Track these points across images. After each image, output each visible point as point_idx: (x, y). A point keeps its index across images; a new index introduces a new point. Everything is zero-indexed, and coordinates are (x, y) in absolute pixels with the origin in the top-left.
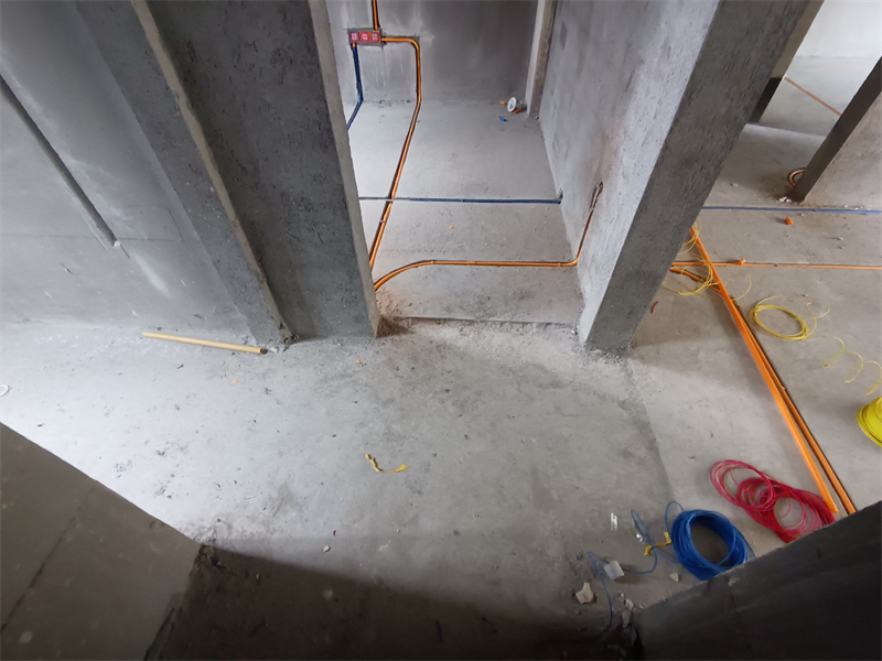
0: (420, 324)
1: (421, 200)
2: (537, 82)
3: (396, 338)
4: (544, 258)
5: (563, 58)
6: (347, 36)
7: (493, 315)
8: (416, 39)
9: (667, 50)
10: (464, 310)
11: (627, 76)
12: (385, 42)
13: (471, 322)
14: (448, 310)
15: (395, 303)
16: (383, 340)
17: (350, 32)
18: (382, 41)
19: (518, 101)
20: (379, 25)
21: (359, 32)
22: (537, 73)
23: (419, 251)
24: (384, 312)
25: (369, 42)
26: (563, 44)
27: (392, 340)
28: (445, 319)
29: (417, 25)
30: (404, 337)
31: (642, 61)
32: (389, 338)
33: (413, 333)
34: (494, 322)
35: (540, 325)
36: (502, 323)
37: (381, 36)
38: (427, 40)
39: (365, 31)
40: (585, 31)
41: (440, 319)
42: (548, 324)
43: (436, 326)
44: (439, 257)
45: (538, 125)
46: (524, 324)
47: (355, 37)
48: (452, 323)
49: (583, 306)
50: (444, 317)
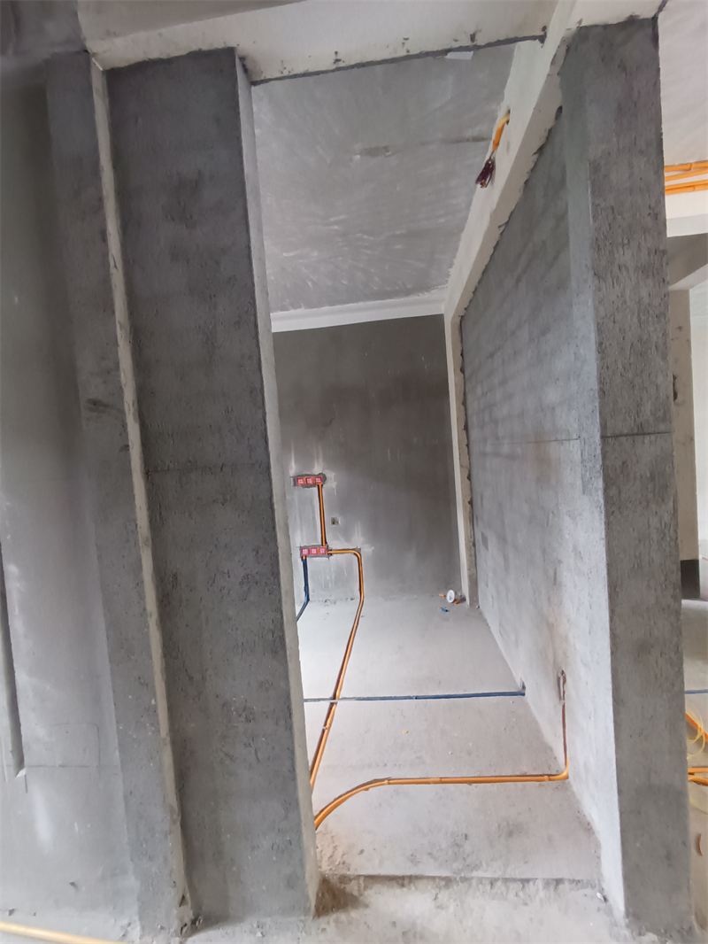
0: (377, 887)
1: (368, 699)
2: (470, 577)
3: (342, 916)
4: (525, 769)
5: (490, 558)
6: (299, 552)
7: (476, 867)
8: (359, 550)
9: (578, 554)
10: (435, 859)
11: (551, 573)
12: (331, 554)
13: (448, 881)
14: (413, 859)
15: (340, 851)
16: (323, 921)
17: (301, 549)
18: (329, 553)
19: (456, 593)
20: (326, 543)
21: (309, 549)
22: (469, 569)
23: (370, 766)
24: (325, 867)
25: (317, 555)
26: (487, 548)
27: (337, 921)
28: (410, 877)
29: (358, 540)
30: (354, 914)
31: (560, 562)
32: (333, 917)
33: (366, 906)
34: (480, 880)
35: (547, 883)
36: (492, 882)
37: (327, 549)
38: (367, 550)
39: (315, 547)
40: (502, 539)
41: (403, 878)
42: (558, 882)
43: (398, 891)
44: (395, 774)
45: (481, 613)
46: (525, 881)
47: (305, 552)
48: (421, 884)
49: (598, 845)
50: (409, 874)
